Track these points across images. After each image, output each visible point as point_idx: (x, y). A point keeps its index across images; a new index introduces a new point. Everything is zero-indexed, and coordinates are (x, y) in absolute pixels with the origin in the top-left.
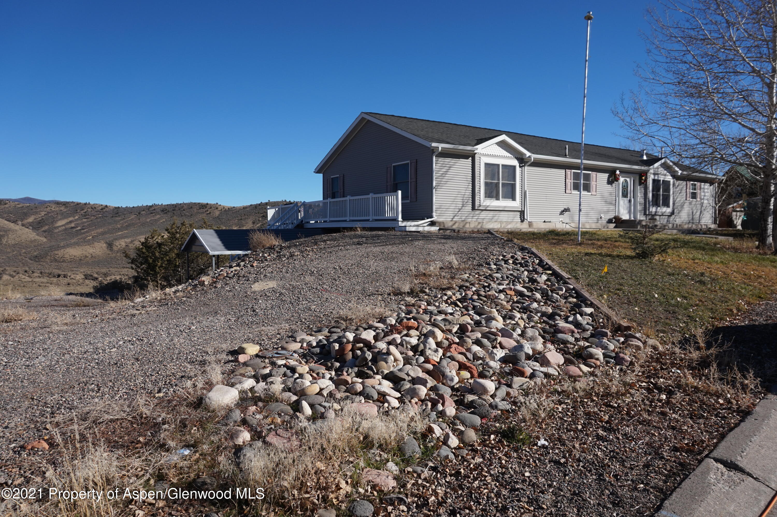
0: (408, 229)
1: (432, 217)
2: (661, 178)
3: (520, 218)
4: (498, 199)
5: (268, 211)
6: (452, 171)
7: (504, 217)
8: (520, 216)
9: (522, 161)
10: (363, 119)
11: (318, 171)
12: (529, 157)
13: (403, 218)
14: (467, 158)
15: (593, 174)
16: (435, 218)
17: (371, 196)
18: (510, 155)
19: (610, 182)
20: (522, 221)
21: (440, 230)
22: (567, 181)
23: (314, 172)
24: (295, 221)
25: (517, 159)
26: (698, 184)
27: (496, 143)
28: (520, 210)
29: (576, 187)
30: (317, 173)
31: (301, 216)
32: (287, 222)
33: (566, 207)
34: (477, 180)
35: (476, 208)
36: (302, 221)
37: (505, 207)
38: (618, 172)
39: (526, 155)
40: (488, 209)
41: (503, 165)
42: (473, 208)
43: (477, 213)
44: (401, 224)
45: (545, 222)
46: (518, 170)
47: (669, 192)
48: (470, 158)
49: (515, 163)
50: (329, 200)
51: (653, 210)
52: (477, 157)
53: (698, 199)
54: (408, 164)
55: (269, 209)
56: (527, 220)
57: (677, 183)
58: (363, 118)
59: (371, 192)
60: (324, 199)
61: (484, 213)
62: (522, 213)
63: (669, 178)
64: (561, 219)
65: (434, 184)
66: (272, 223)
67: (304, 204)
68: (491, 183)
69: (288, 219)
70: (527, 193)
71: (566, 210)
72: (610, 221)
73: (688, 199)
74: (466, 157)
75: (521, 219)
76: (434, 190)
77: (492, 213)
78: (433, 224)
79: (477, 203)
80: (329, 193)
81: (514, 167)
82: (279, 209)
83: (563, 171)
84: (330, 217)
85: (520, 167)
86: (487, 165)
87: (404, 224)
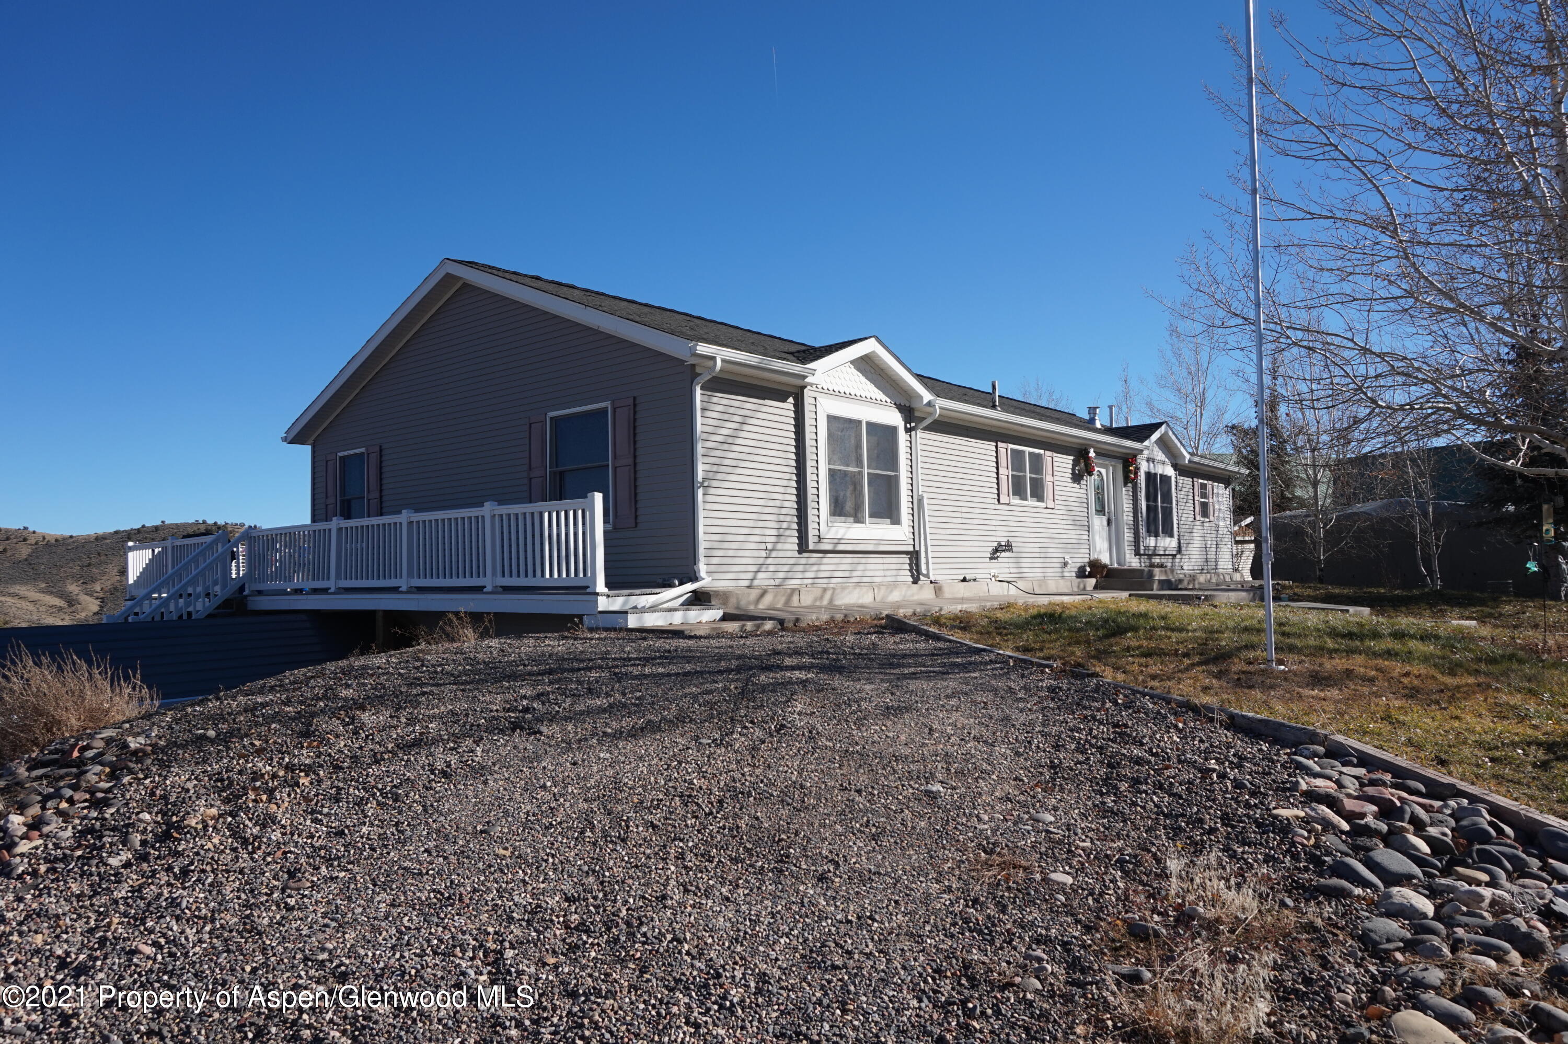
0: (633, 621)
1: (694, 578)
2: (1159, 470)
3: (911, 571)
4: (858, 520)
5: (130, 555)
6: (749, 435)
7: (876, 569)
8: (910, 565)
9: (909, 412)
10: (449, 279)
11: (297, 437)
12: (929, 404)
13: (608, 585)
14: (784, 401)
15: (1047, 456)
16: (706, 582)
17: (488, 509)
18: (884, 398)
19: (1077, 478)
20: (916, 581)
21: (726, 618)
22: (1001, 472)
23: (285, 440)
24: (217, 589)
25: (900, 408)
26: (1209, 483)
27: (852, 362)
28: (911, 549)
29: (1018, 490)
30: (290, 443)
31: (238, 569)
32: (190, 590)
33: (1003, 541)
34: (810, 464)
35: (811, 547)
36: (242, 588)
37: (880, 542)
38: (1092, 454)
39: (921, 398)
40: (841, 547)
41: (868, 424)
42: (803, 547)
43: (812, 561)
44: (603, 604)
45: (964, 580)
46: (902, 437)
47: (1171, 503)
48: (791, 400)
49: (894, 418)
50: (335, 523)
51: (1151, 542)
52: (807, 393)
53: (1212, 518)
54: (604, 411)
55: (131, 549)
56: (927, 576)
57: (1182, 479)
58: (448, 275)
59: (488, 498)
60: (314, 520)
61: (830, 559)
62: (914, 556)
63: (1169, 471)
64: (993, 572)
65: (700, 476)
66: (141, 592)
67: (251, 536)
68: (845, 473)
69: (193, 582)
70: (926, 501)
71: (1004, 547)
72: (1081, 574)
73: (1198, 517)
74: (779, 395)
75: (912, 576)
76: (700, 492)
77: (849, 559)
78: (699, 599)
79: (812, 533)
80: (331, 500)
81: (893, 430)
82: (165, 549)
83: (991, 446)
84: (338, 577)
85: (908, 431)
86: (831, 419)
87: (617, 604)
